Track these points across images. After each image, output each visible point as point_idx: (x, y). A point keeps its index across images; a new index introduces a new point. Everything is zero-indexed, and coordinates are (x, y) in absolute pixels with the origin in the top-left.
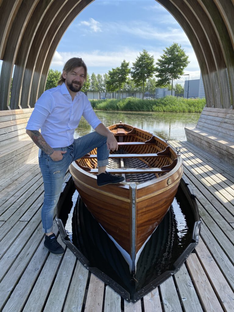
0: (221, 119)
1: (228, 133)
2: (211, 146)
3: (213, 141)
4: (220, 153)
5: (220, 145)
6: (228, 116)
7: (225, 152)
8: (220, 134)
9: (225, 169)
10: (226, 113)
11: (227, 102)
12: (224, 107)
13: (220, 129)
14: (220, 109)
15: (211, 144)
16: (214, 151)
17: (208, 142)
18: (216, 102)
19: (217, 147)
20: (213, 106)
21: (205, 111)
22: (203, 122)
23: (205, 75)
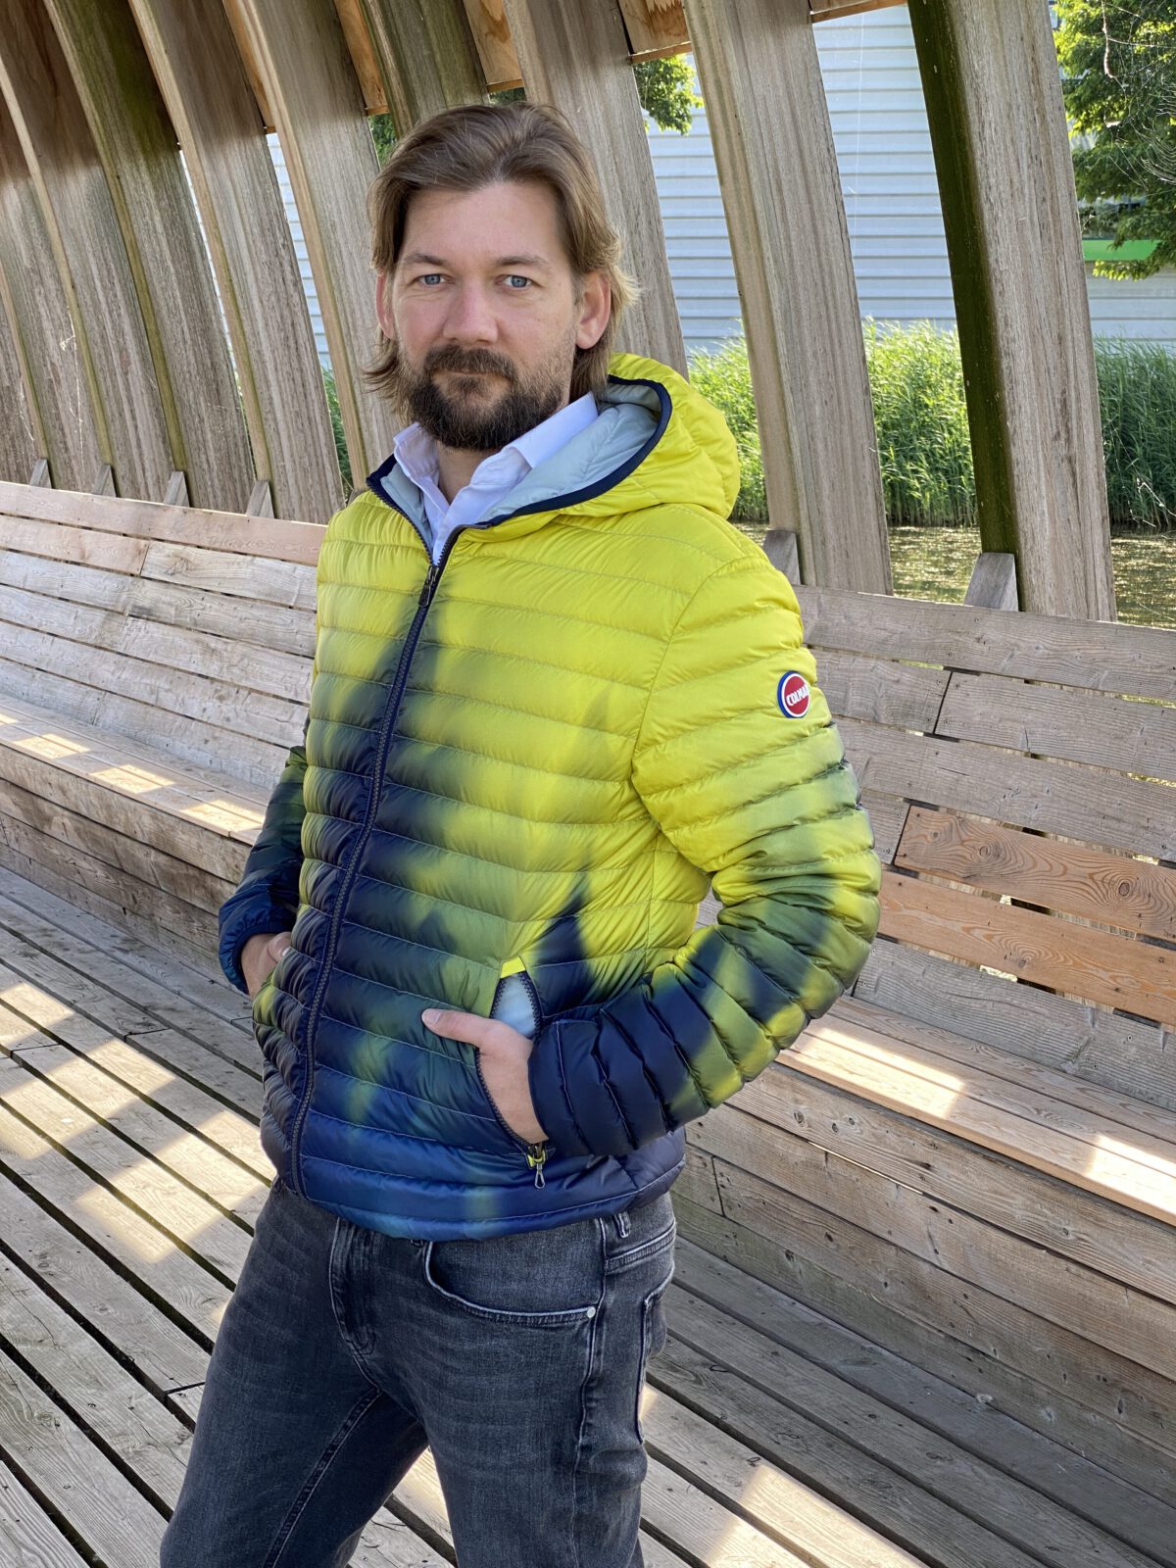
0: (111, 583)
1: (168, 700)
2: (48, 820)
3: (54, 777)
4: (117, 869)
5: (108, 807)
6: (159, 557)
7: (149, 860)
8: (114, 712)
9: (162, 999)
10: (143, 536)
11: (144, 447)
12: (123, 486)
13: (106, 670)
14: (97, 500)
15: (40, 801)
16: (69, 855)
17: (16, 781)
18: (59, 436)
19: (84, 821)
20: (41, 468)
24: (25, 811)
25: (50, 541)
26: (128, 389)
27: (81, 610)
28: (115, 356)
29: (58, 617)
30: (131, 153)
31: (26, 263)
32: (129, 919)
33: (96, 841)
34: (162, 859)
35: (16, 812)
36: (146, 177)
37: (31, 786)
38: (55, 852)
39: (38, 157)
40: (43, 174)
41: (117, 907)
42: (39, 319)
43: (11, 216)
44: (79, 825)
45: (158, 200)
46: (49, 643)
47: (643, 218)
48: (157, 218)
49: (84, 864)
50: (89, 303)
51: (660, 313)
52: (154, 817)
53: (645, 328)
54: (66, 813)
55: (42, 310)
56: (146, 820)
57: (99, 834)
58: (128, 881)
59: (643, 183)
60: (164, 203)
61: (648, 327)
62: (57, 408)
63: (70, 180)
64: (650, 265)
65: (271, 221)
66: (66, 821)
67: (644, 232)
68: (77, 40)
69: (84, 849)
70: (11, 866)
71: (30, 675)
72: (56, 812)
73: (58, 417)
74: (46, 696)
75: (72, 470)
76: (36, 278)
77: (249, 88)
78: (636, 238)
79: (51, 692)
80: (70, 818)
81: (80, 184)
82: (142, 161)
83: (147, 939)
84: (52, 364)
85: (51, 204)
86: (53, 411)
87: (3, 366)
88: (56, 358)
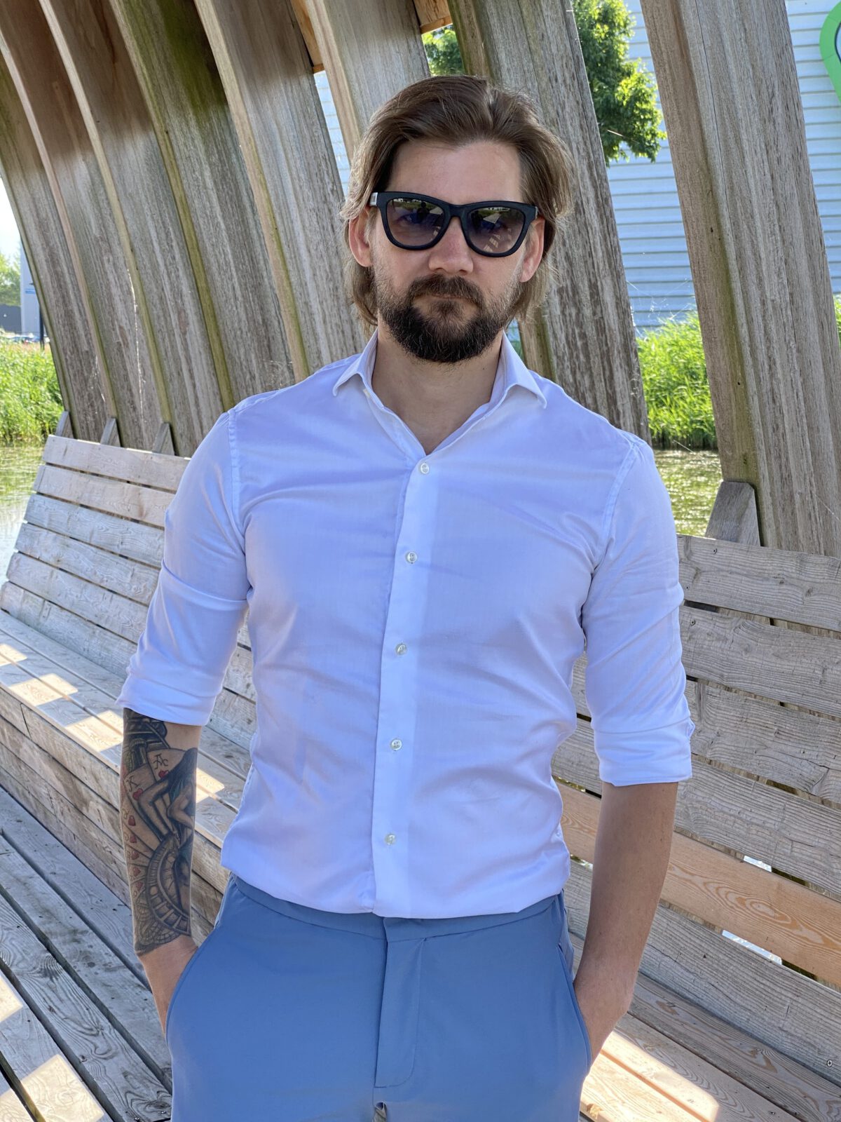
2: (86, 803)
3: (87, 761)
12: (180, 444)
14: (158, 458)
15: (78, 782)
16: (105, 842)
18: (127, 396)
20: (110, 427)
21: (59, 466)
22: (45, 557)
23: (24, 176)
24: (67, 788)
25: (114, 497)
26: (186, 349)
27: (137, 567)
28: (174, 318)
29: (117, 574)
30: (181, 109)
31: (95, 231)
35: (59, 786)
36: (196, 132)
37: (70, 766)
38: (94, 835)
40: (101, 139)
42: (108, 286)
43: (80, 187)
44: (112, 816)
45: (208, 154)
46: (109, 599)
47: (778, 102)
48: (207, 174)
50: (148, 265)
51: (799, 225)
53: (780, 244)
54: (100, 800)
55: (111, 277)
59: (779, 56)
60: (215, 159)
61: (784, 241)
62: (126, 370)
63: (129, 147)
64: (786, 161)
65: (319, 165)
67: (779, 120)
71: (91, 631)
73: (126, 378)
74: (104, 653)
75: (140, 428)
76: (105, 246)
77: (295, 24)
78: (770, 127)
79: (108, 651)
81: (137, 149)
82: (191, 115)
84: (121, 328)
85: (110, 169)
86: (122, 373)
87: (82, 332)
88: (124, 323)
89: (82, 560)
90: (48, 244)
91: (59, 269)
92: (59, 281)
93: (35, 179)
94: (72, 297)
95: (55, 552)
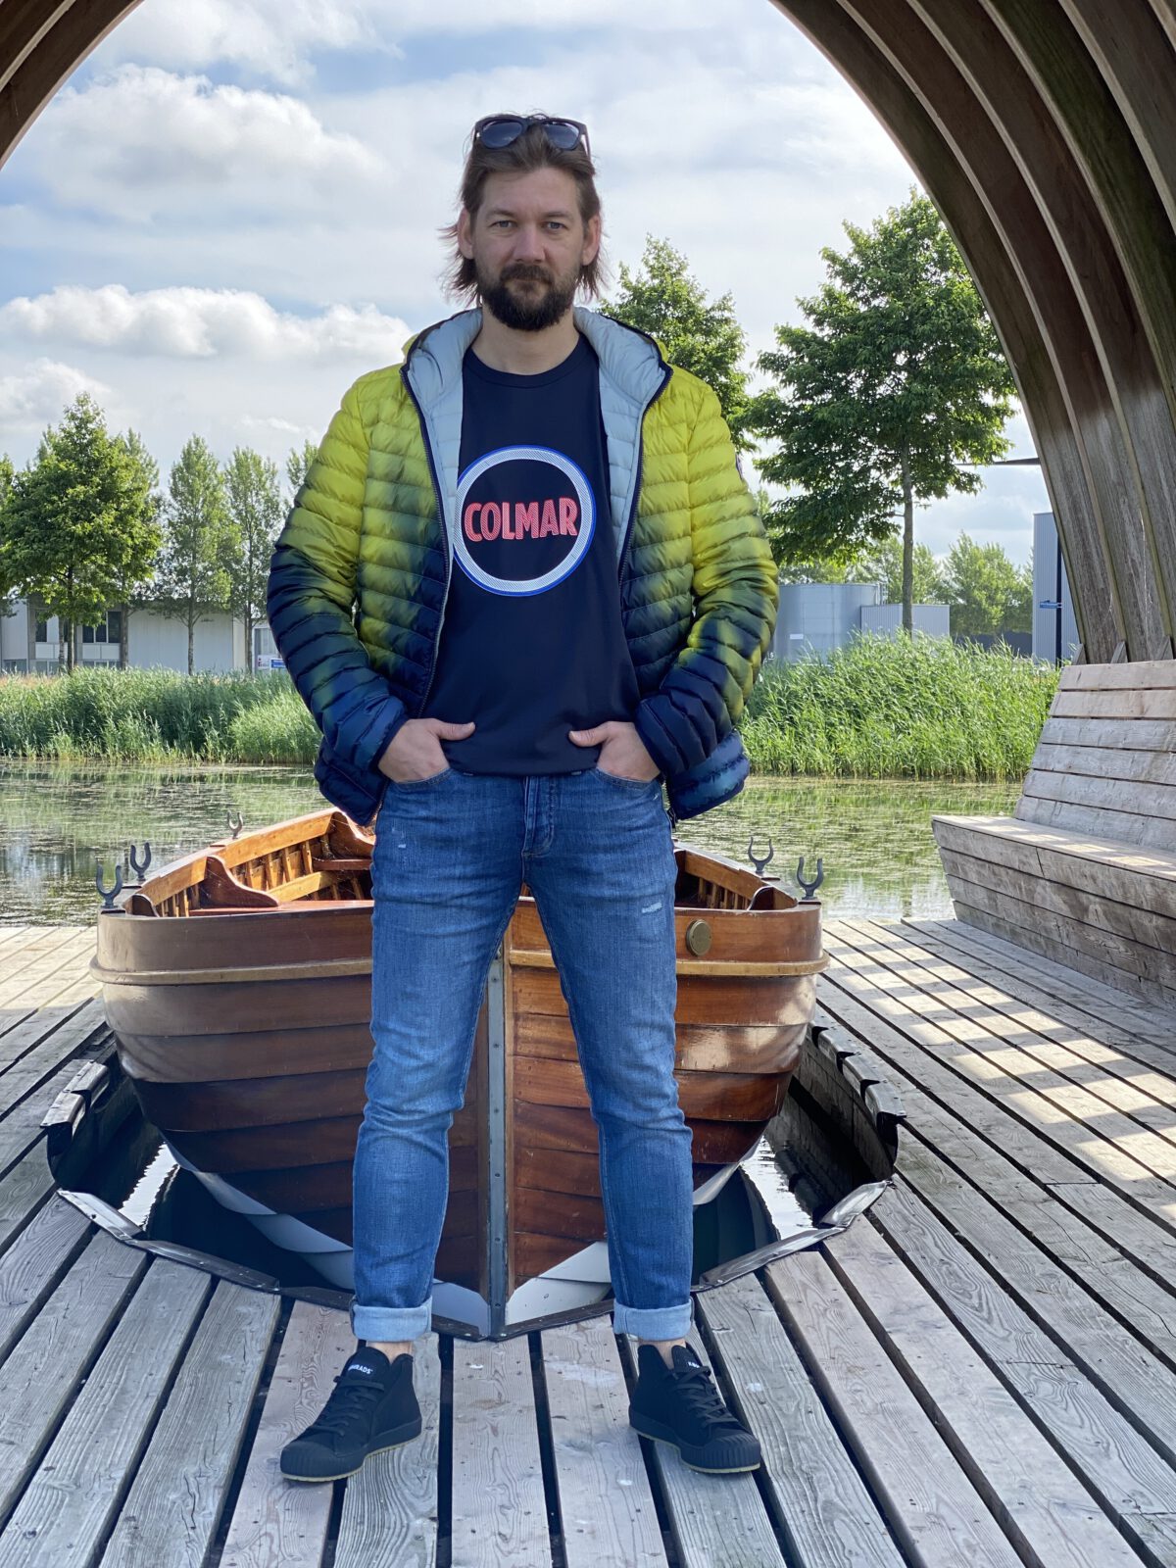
0: (1161, 729)
2: (1085, 909)
3: (1088, 869)
4: (1132, 941)
7: (1152, 925)
14: (1159, 664)
15: (1080, 894)
16: (1102, 938)
17: (1064, 881)
18: (1136, 621)
19: (1110, 903)
20: (1121, 648)
21: (1074, 690)
22: (1058, 767)
23: (1053, 435)
24: (1071, 907)
25: (1118, 705)
27: (1137, 754)
29: (1121, 764)
31: (1113, 477)
32: (1143, 986)
33: (1118, 919)
34: (1161, 921)
35: (1065, 910)
37: (1074, 883)
38: (1092, 938)
39: (1117, 383)
40: (1120, 397)
41: (1135, 977)
42: (1123, 524)
43: (1102, 441)
44: (1106, 908)
46: (1111, 786)
49: (1110, 944)
50: (1156, 500)
52: (1153, 885)
54: (1097, 899)
55: (1126, 517)
56: (1148, 888)
57: (1119, 911)
58: (1139, 948)
62: (1135, 597)
63: (1144, 402)
66: (1099, 909)
68: (1140, 280)
69: (1110, 930)
70: (1065, 962)
71: (1095, 814)
72: (1090, 902)
73: (1136, 605)
74: (1106, 828)
76: (1121, 490)
79: (1109, 825)
80: (1100, 904)
81: (1150, 406)
83: (1156, 1001)
84: (1133, 561)
86: (1133, 600)
87: (1098, 571)
88: (1136, 556)
89: (1091, 761)
90: (1071, 493)
91: (1080, 516)
92: (1079, 526)
93: (1063, 438)
94: (1091, 540)
95: (1067, 762)
